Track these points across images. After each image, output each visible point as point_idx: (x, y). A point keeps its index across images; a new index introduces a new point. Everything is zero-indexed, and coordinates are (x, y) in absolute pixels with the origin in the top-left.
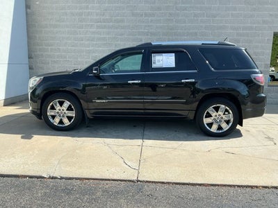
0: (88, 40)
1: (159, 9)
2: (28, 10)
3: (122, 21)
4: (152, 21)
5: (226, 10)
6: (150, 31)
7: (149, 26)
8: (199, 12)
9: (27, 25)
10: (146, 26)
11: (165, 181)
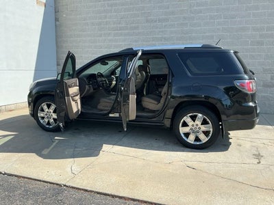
0: (106, 48)
2: (57, 23)
3: (137, 28)
4: (165, 26)
5: (246, 10)
7: (162, 31)
8: (216, 14)
9: (56, 36)
10: (160, 32)
11: (89, 189)
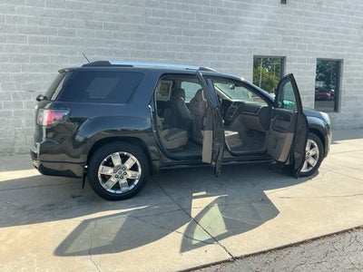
1: (124, 19)
6: (115, 49)
